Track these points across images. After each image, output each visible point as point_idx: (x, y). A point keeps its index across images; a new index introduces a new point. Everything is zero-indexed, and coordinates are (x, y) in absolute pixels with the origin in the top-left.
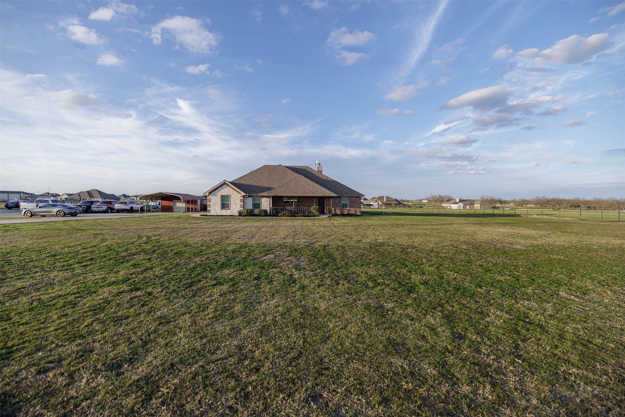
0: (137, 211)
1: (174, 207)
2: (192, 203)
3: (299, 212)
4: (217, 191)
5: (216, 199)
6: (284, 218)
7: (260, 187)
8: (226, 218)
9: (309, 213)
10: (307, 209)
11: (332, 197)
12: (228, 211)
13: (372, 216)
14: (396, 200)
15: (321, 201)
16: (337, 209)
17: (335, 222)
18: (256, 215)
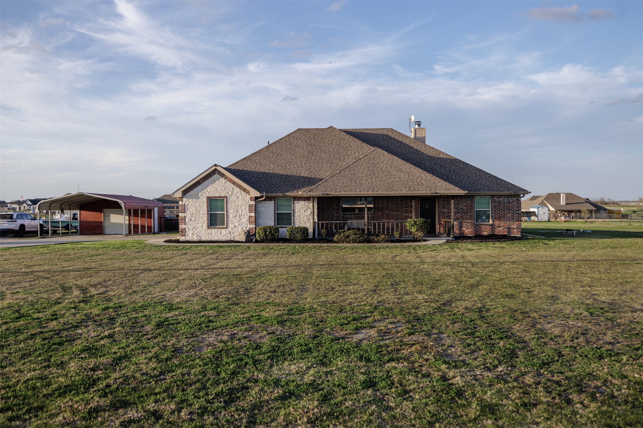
0: (33, 234)
1: (106, 224)
2: (143, 216)
3: (379, 232)
4: (199, 188)
5: (197, 204)
6: (345, 245)
7: (290, 177)
8: (221, 247)
9: (401, 234)
10: (397, 225)
11: (453, 197)
12: (223, 231)
13: (549, 240)
14: (587, 201)
15: (427, 206)
16: (464, 224)
17: (466, 253)
18: (285, 240)
